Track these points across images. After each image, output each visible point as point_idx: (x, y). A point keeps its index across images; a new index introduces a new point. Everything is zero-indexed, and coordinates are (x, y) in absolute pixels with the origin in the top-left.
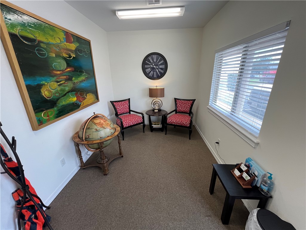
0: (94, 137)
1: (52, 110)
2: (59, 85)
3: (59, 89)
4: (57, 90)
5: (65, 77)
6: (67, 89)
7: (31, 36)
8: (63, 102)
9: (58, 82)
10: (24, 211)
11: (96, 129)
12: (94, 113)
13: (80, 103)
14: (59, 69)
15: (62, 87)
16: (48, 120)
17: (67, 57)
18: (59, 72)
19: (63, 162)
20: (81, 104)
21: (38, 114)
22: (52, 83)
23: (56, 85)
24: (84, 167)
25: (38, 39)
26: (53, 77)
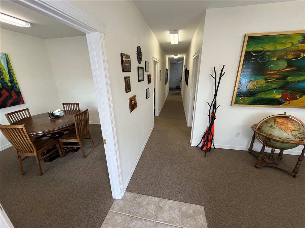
0: (265, 130)
1: (249, 98)
2: (266, 82)
3: (264, 85)
4: (263, 86)
5: (278, 76)
6: (274, 86)
7: (262, 49)
8: (263, 96)
9: (266, 79)
12: (285, 113)
13: (284, 101)
14: (275, 69)
15: (267, 84)
17: (292, 58)
18: (272, 72)
19: (238, 135)
20: (284, 103)
21: (238, 98)
22: (260, 80)
23: (263, 82)
24: (251, 151)
25: (266, 49)
26: (264, 75)
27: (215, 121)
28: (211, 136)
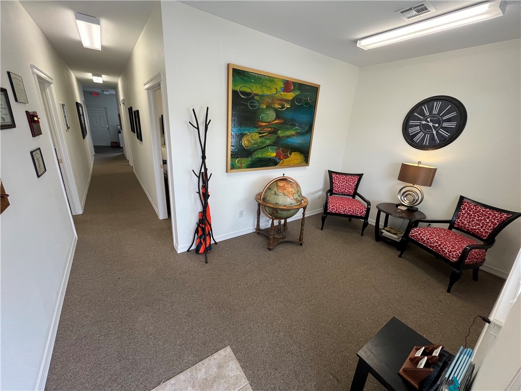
0: (270, 200)
1: (246, 159)
2: (260, 137)
3: (259, 141)
4: (257, 142)
5: (270, 129)
6: (268, 142)
7: (249, 91)
8: (258, 155)
9: (260, 133)
10: (200, 229)
11: (275, 192)
12: (284, 174)
13: (279, 161)
14: (266, 121)
15: (262, 139)
16: (240, 168)
17: (279, 108)
18: (264, 124)
19: (241, 214)
20: (279, 162)
21: (234, 159)
22: (254, 134)
23: (257, 136)
24: (259, 231)
25: (254, 92)
26: (257, 128)
27: (209, 201)
28: (208, 226)
